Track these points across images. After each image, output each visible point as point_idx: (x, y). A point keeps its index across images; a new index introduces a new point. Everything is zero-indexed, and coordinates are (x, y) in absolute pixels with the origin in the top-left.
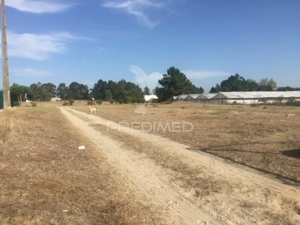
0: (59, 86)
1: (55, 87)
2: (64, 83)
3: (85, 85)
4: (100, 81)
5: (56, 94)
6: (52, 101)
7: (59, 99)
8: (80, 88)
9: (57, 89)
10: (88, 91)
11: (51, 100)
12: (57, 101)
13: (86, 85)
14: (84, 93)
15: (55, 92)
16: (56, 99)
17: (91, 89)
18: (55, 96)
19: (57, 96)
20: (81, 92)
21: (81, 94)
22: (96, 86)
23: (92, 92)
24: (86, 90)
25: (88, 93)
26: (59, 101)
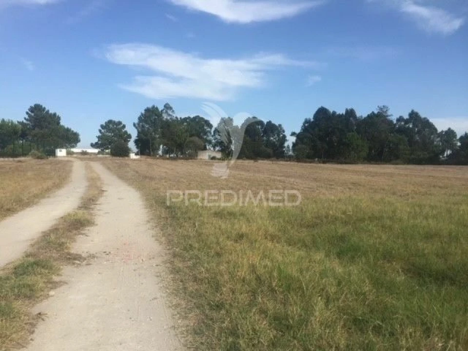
1: (210, 126)
2: (231, 117)
3: (277, 124)
4: (322, 113)
5: (210, 142)
6: (201, 159)
7: (219, 155)
8: (265, 132)
9: (214, 132)
10: (284, 139)
11: (199, 157)
12: (213, 158)
13: (280, 125)
14: (274, 142)
15: (210, 138)
16: (210, 154)
17: (293, 134)
18: (208, 147)
19: (212, 149)
20: (268, 140)
21: (266, 146)
22: (306, 125)
23: (296, 141)
24: (278, 135)
25: (286, 145)
26: (218, 159)
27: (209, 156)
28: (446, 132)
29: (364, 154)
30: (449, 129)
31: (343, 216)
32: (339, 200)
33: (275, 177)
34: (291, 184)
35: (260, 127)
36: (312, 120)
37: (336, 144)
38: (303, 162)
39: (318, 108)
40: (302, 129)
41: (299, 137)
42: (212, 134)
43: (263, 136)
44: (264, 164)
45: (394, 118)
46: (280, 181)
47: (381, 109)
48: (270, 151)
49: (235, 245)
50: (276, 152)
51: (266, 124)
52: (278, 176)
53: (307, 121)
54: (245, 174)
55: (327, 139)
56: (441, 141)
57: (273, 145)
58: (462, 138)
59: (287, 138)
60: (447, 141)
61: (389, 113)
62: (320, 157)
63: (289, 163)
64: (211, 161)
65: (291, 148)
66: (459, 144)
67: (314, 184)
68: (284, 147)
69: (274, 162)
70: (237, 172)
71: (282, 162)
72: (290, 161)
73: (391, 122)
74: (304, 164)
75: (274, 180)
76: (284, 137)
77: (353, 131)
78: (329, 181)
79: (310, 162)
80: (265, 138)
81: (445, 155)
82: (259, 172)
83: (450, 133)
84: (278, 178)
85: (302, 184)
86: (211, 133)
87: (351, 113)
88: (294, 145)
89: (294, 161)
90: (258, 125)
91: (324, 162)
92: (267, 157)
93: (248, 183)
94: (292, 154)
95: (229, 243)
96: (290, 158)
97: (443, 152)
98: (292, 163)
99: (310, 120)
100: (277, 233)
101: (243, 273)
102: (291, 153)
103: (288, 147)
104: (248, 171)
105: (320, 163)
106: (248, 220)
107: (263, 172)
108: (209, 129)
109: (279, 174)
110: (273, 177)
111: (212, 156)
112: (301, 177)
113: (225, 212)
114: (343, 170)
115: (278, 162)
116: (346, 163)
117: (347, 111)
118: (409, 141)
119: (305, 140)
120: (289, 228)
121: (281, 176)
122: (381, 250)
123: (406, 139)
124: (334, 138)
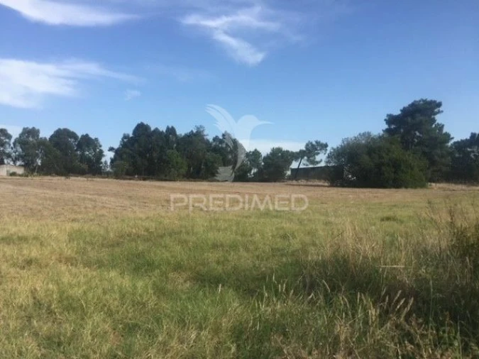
0: (21, 135)
1: (9, 137)
2: (37, 128)
3: (93, 138)
4: (141, 129)
5: (9, 156)
7: (21, 171)
9: (14, 144)
10: (101, 154)
12: (13, 174)
13: (96, 139)
14: (90, 158)
15: (8, 150)
16: (8, 169)
17: (111, 149)
18: (6, 161)
19: (12, 163)
20: (83, 155)
21: (81, 161)
22: (125, 140)
23: (115, 156)
24: (95, 150)
25: (103, 160)
26: (20, 175)
27: (7, 171)
28: (253, 152)
29: (183, 171)
30: (256, 150)
31: (146, 233)
32: (148, 218)
33: (86, 196)
34: (103, 203)
35: (73, 140)
36: (131, 135)
37: (156, 161)
38: (121, 179)
39: (137, 124)
40: (121, 144)
41: (119, 153)
42: (12, 145)
43: (76, 150)
44: (77, 182)
45: (210, 138)
46: (91, 200)
47: (198, 128)
48: (85, 166)
49: (21, 272)
50: (92, 167)
51: (80, 137)
52: (90, 195)
53: (125, 137)
54: (50, 193)
55: (148, 155)
56: (249, 160)
57: (89, 160)
58: (264, 158)
59: (104, 153)
60: (254, 161)
61: (205, 133)
62: (139, 173)
63: (107, 179)
64: (10, 177)
65: (109, 163)
66: (263, 164)
67: (127, 203)
68: (101, 163)
69: (90, 179)
70: (41, 191)
71: (98, 179)
72: (107, 177)
73: (208, 140)
74: (122, 181)
75: (84, 199)
76: (101, 152)
77: (173, 149)
78: (144, 198)
79: (130, 179)
80: (79, 152)
81: (252, 173)
82: (69, 190)
83: (256, 154)
84: (89, 197)
85: (115, 202)
86: (10, 145)
87: (171, 131)
88: (113, 161)
89: (112, 178)
90: (71, 138)
91: (144, 179)
92: (81, 173)
93: (51, 203)
94: (111, 170)
95: (12, 270)
96: (108, 175)
97: (251, 170)
98: (110, 180)
99: (128, 135)
100: (73, 255)
101: (21, 300)
102: (109, 169)
103: (106, 162)
104: (56, 189)
105: (140, 180)
106: (42, 244)
107: (73, 191)
108: (7, 140)
109: (92, 193)
110: (83, 196)
111: (11, 172)
112: (115, 195)
113: (15, 237)
114: (160, 187)
115: (95, 179)
116: (166, 180)
117: (168, 128)
118: (223, 159)
119: (125, 156)
120: (89, 249)
121: (93, 195)
122: (172, 262)
123: (221, 158)
124: (155, 155)
